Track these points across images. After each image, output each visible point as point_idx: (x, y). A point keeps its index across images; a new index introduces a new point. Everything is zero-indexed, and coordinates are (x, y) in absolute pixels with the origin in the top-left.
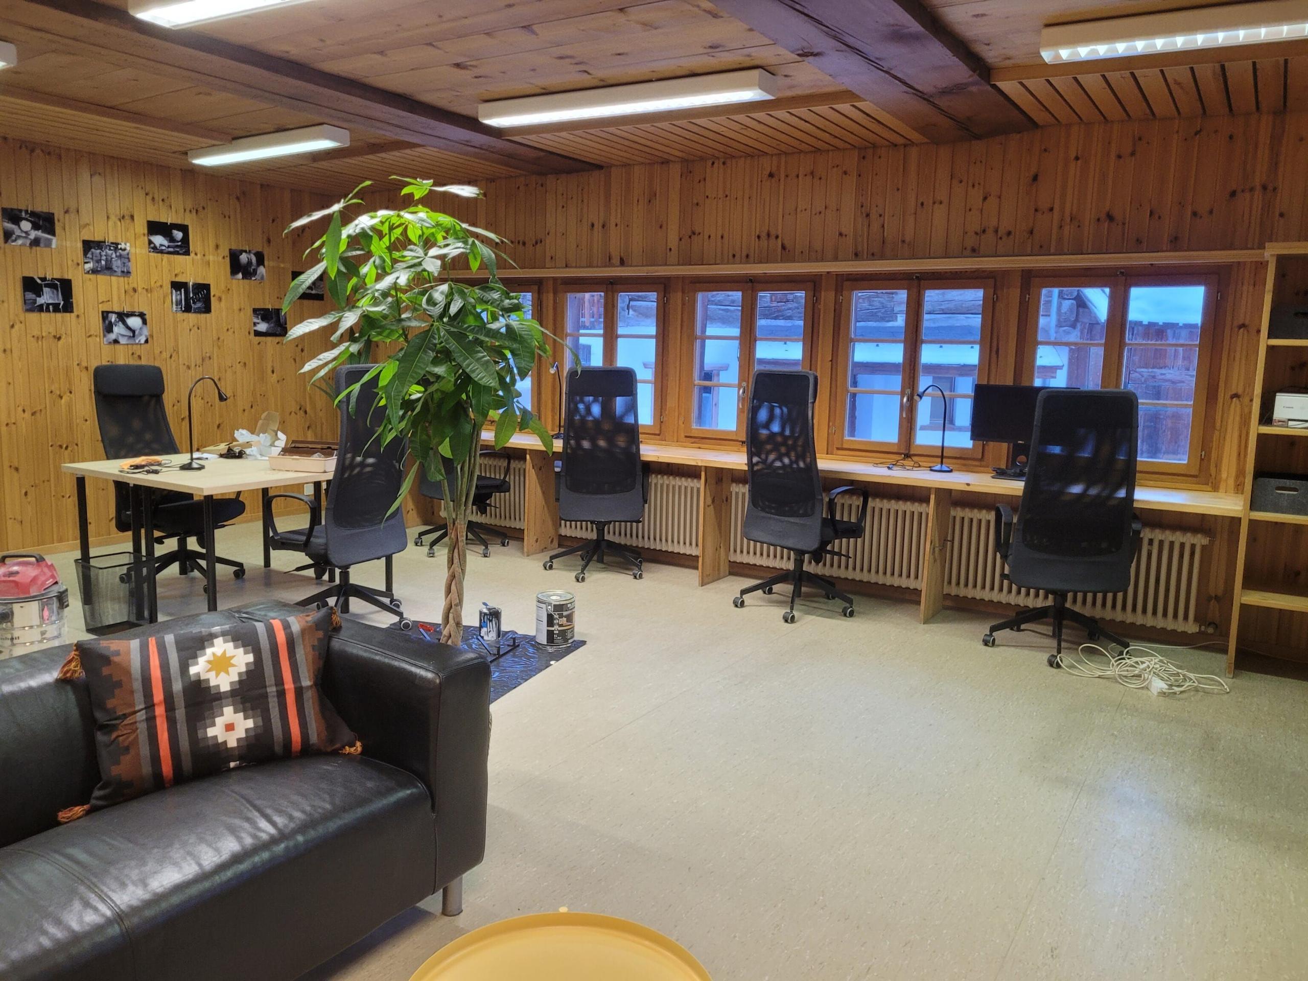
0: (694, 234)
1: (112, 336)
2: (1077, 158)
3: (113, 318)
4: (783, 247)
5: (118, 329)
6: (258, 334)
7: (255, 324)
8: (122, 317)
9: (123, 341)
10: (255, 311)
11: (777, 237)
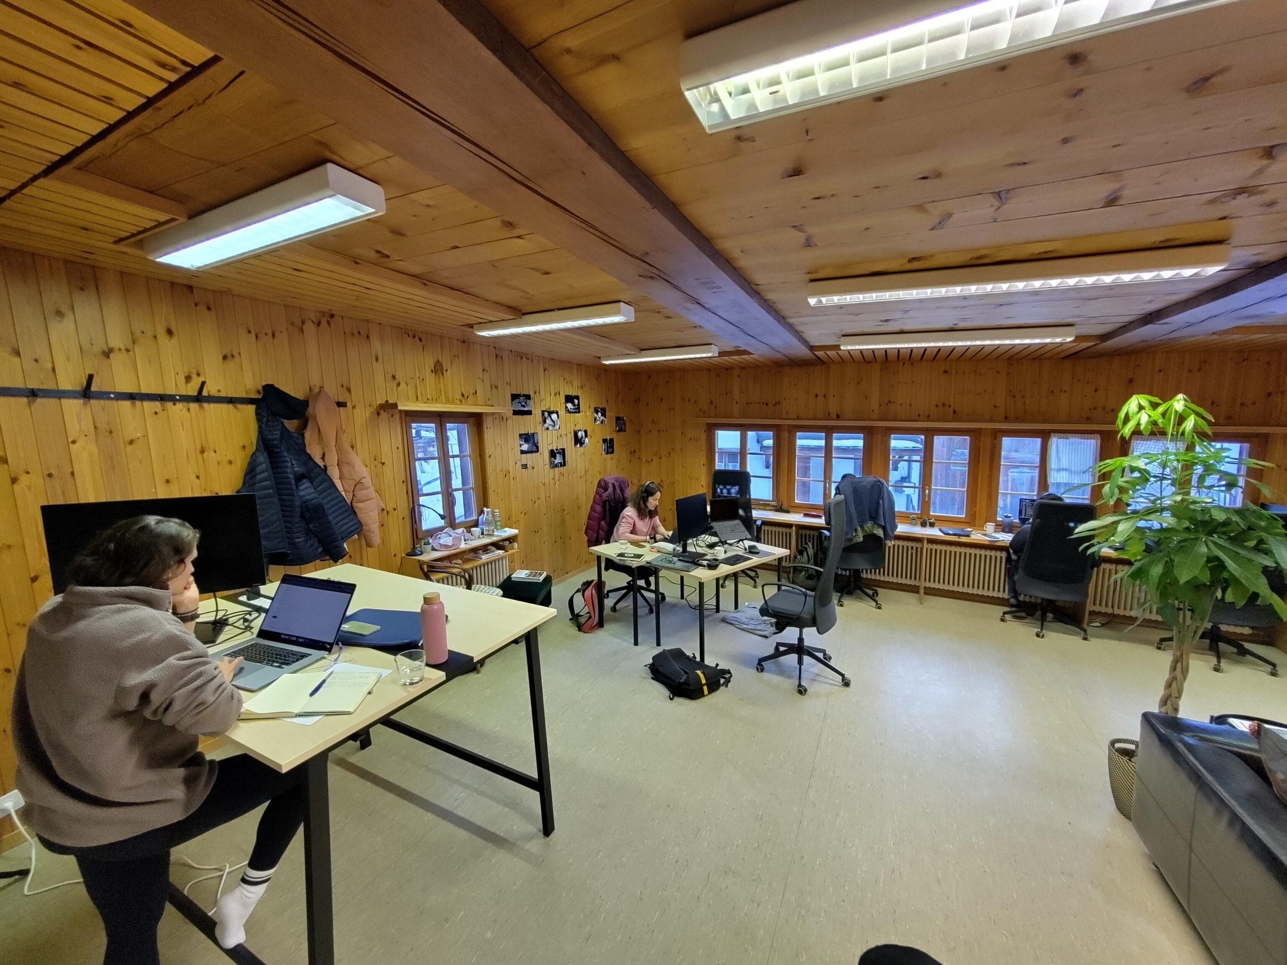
0: (890, 402)
1: (546, 425)
2: (1160, 371)
3: (546, 414)
4: (954, 412)
5: (548, 421)
6: (523, 452)
7: (521, 445)
8: (550, 413)
9: (551, 428)
10: (521, 435)
11: (950, 406)
